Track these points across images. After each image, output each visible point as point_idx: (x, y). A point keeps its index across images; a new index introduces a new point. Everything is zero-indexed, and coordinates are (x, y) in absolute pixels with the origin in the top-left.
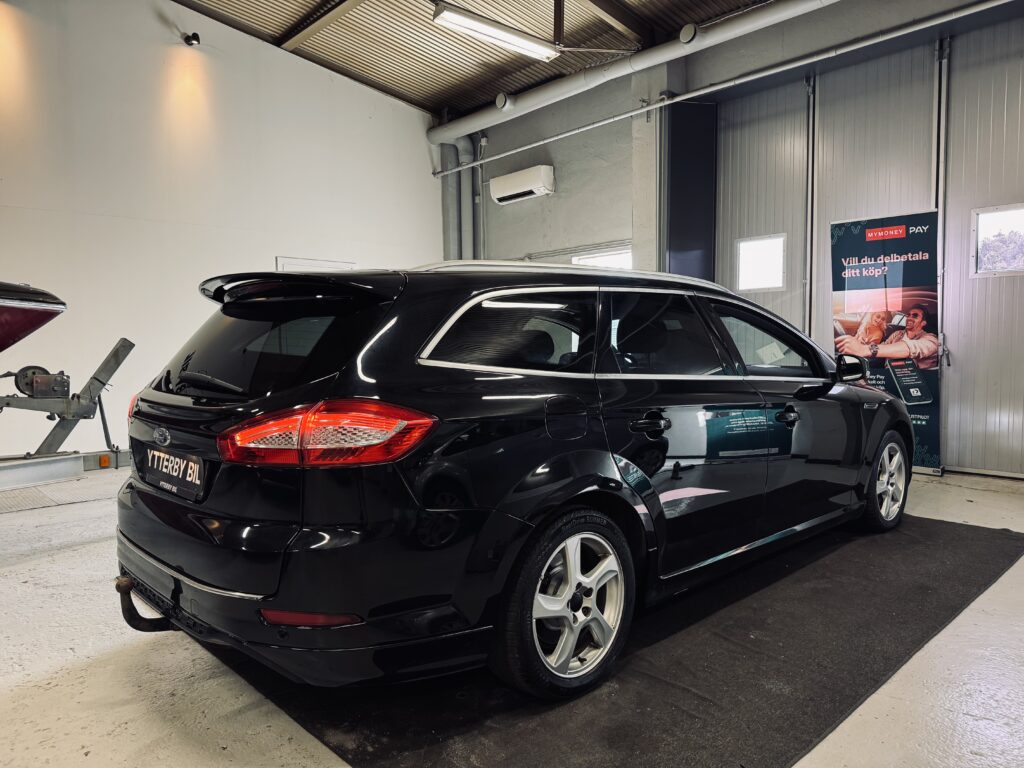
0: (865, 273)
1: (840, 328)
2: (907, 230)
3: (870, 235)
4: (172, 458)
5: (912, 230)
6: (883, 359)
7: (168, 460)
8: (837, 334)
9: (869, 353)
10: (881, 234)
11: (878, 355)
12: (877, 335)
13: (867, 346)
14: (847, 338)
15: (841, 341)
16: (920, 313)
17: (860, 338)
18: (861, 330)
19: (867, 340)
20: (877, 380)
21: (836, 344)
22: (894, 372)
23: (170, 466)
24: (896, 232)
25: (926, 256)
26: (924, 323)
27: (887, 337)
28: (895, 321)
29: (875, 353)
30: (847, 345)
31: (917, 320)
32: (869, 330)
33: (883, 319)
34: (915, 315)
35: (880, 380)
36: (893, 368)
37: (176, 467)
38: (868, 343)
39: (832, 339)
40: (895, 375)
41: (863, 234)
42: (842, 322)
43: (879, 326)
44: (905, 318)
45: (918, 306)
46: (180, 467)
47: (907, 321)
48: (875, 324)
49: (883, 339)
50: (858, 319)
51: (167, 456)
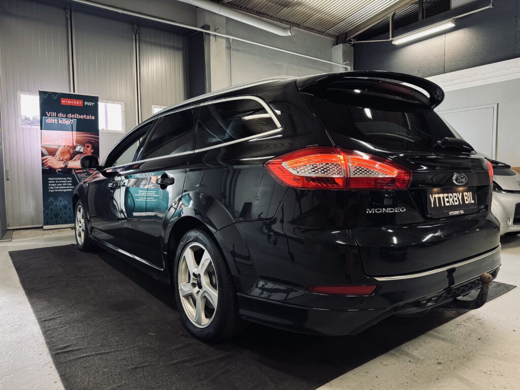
0: (60, 122)
1: (45, 152)
2: (84, 103)
3: (63, 101)
4: (450, 195)
5: (86, 103)
6: (71, 169)
7: (447, 197)
8: (43, 155)
9: (63, 166)
10: (69, 102)
11: (68, 167)
12: (67, 156)
13: (62, 162)
14: (50, 157)
15: (46, 159)
16: (90, 146)
17: (58, 157)
18: (58, 153)
19: (61, 159)
20: (67, 180)
21: (43, 160)
22: (77, 176)
23: (451, 200)
24: (78, 103)
25: (93, 118)
26: (92, 151)
27: (73, 158)
28: (78, 149)
29: (66, 166)
30: (49, 161)
31: (89, 149)
32: (63, 153)
33: (71, 148)
34: (88, 147)
35: (69, 180)
36: (76, 173)
37: (455, 199)
38: (62, 160)
39: (40, 158)
40: (78, 177)
41: (59, 100)
42: (46, 149)
43: (69, 151)
44: (83, 148)
45: (90, 142)
46: (458, 198)
47: (84, 149)
48: (66, 150)
49: (71, 159)
50: (56, 147)
51: (446, 195)
